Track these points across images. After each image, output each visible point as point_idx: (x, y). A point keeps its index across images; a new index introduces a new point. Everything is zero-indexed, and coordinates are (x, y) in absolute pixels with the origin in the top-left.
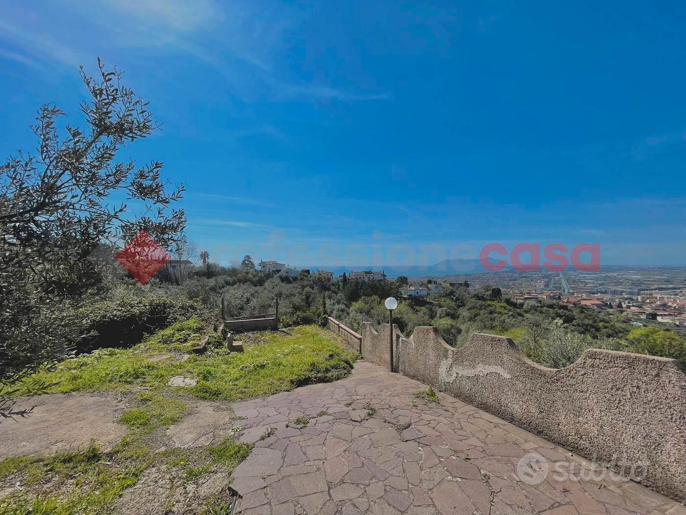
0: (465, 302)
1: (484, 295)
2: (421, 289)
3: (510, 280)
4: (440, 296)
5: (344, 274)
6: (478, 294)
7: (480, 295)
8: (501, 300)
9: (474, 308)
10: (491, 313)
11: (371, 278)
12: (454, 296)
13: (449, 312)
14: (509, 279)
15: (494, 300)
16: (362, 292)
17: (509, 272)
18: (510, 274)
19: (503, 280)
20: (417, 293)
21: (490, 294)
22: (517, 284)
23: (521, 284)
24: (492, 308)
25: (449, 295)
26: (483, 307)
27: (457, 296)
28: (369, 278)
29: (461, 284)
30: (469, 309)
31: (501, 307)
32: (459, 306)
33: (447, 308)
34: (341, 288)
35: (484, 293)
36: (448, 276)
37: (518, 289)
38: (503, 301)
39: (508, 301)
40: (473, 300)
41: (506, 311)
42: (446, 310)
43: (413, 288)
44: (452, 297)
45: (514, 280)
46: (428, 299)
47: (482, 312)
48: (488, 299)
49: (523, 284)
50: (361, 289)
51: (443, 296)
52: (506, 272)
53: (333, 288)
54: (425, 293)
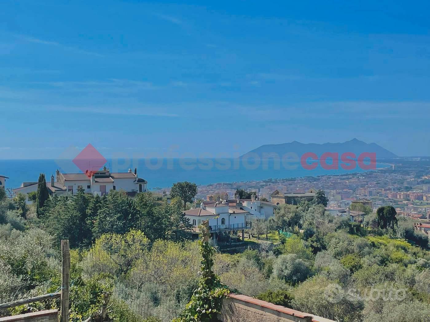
0: (326, 238)
1: (361, 222)
2: (231, 211)
3: (399, 189)
4: (271, 228)
5: (42, 178)
6: (349, 220)
7: (353, 223)
8: (395, 232)
9: (348, 251)
10: (384, 262)
11: (109, 188)
12: (300, 227)
13: (300, 264)
14: (396, 185)
15: (381, 234)
16: (96, 223)
17: (394, 171)
18: (399, 177)
19: (386, 190)
20: (223, 222)
21: (374, 221)
22: (412, 198)
23: (420, 198)
24: (382, 251)
25: (289, 224)
26: (367, 249)
27: (305, 226)
28: (103, 189)
29: (310, 199)
30: (337, 255)
31: (398, 247)
32: (316, 250)
33: (294, 255)
34: (32, 214)
35: (360, 219)
36: (270, 181)
37: (415, 209)
38: (399, 235)
39: (409, 236)
40: (342, 234)
41: (410, 257)
42: (293, 260)
43: (212, 211)
44: (296, 228)
45: (408, 189)
46: (245, 235)
47: (365, 261)
48: (370, 232)
49: (424, 198)
50: (94, 214)
51: (278, 228)
52: (391, 171)
53: (10, 214)
54: (239, 221)
